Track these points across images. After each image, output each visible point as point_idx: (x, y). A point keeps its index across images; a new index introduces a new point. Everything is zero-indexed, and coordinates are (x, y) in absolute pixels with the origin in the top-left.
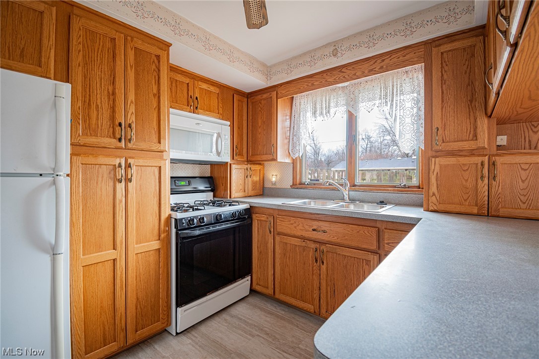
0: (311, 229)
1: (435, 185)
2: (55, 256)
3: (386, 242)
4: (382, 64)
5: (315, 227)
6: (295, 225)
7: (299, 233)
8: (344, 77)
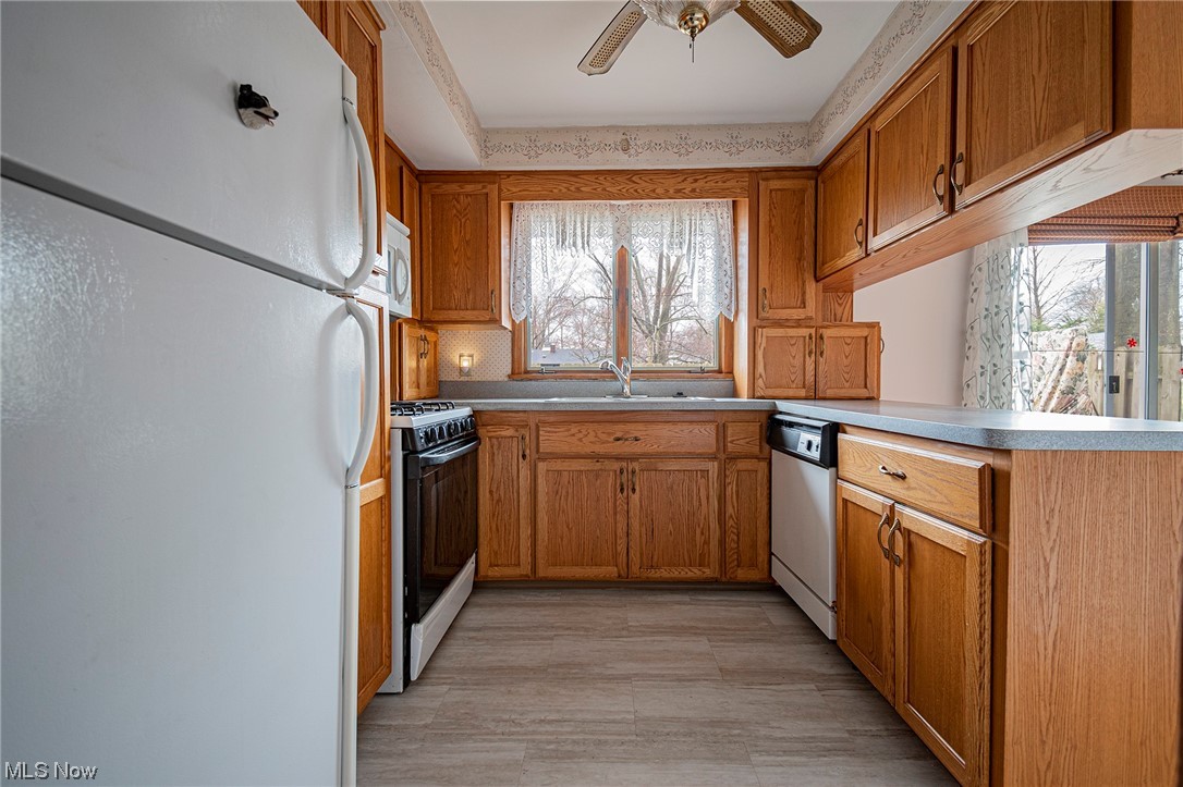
0: (611, 439)
1: (762, 364)
2: (349, 490)
3: (729, 439)
4: (694, 185)
5: (619, 435)
6: (581, 435)
7: (588, 450)
8: (636, 191)
